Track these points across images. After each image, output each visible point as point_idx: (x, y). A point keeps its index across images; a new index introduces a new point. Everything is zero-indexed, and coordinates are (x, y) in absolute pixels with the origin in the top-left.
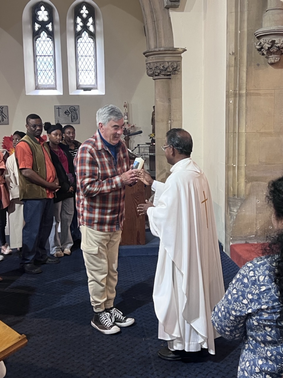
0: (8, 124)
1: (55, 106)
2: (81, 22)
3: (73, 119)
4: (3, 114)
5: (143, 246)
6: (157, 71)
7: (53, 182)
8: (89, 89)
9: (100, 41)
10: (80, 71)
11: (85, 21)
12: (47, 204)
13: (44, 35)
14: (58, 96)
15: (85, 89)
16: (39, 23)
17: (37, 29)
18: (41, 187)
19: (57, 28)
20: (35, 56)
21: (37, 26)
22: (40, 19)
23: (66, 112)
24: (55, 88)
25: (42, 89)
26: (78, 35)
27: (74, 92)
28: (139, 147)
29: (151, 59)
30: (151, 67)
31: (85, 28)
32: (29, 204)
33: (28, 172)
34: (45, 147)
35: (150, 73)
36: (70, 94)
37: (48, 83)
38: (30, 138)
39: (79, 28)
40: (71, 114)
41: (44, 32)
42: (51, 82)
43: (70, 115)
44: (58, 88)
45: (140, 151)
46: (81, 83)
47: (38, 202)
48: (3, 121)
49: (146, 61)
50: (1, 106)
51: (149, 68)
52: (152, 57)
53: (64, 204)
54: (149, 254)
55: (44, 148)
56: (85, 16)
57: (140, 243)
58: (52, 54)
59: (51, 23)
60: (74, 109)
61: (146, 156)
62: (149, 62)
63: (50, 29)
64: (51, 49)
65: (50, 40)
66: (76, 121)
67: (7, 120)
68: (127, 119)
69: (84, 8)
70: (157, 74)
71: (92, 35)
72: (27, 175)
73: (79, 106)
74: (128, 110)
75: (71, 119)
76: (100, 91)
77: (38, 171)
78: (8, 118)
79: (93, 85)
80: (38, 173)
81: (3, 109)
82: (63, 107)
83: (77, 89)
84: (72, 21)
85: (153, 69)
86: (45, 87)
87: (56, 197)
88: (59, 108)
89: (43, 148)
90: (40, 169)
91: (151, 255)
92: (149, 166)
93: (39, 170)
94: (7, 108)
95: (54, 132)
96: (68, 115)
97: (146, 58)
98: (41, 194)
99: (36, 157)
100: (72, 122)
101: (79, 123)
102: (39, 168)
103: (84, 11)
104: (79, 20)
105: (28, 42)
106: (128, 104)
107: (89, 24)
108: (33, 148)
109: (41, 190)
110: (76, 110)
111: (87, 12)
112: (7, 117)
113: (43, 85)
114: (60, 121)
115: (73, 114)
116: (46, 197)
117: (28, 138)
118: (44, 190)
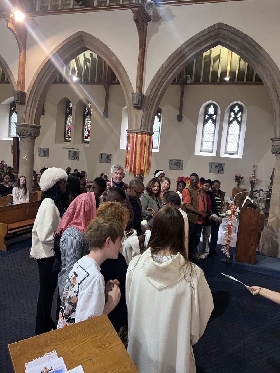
0: (182, 170)
1: (210, 162)
2: (234, 115)
4: (180, 164)
5: (253, 266)
6: (279, 151)
8: (232, 154)
9: (244, 126)
10: (228, 143)
11: (236, 114)
13: (210, 122)
14: (213, 157)
15: (230, 154)
16: (208, 115)
17: (206, 118)
19: (218, 118)
20: (203, 133)
21: (207, 117)
22: (209, 113)
23: (216, 167)
24: (212, 152)
25: (204, 152)
26: (230, 122)
27: (222, 155)
28: (260, 193)
29: (276, 143)
30: (275, 148)
31: (235, 118)
33: (189, 206)
35: (274, 152)
36: (220, 156)
37: (208, 149)
39: (232, 119)
41: (210, 120)
42: (210, 149)
43: (218, 168)
44: (213, 152)
45: (260, 195)
46: (227, 150)
48: (180, 168)
49: (272, 144)
50: (180, 160)
51: (273, 149)
52: (277, 142)
54: (256, 272)
55: (199, 193)
56: (236, 111)
57: (250, 263)
58: (213, 132)
59: (215, 115)
60: (221, 165)
61: (264, 199)
62: (274, 145)
63: (214, 119)
64: (213, 130)
65: (213, 124)
66: (222, 172)
67: (182, 167)
68: (254, 174)
69: (237, 107)
70: (279, 153)
71: (239, 123)
72: (188, 208)
73: (224, 164)
74: (256, 169)
76: (239, 156)
79: (235, 152)
81: (181, 162)
82: (215, 163)
84: (228, 114)
85: (276, 149)
86: (206, 151)
88: (212, 164)
91: (258, 272)
92: (265, 205)
93: (194, 205)
94: (183, 161)
95: (205, 184)
96: (217, 168)
97: (272, 142)
99: (193, 198)
100: (219, 172)
101: (223, 174)
103: (236, 109)
104: (232, 114)
105: (200, 125)
106: (256, 165)
107: (238, 116)
108: (192, 192)
111: (238, 109)
113: (205, 150)
114: (211, 171)
115: (220, 168)
116: (195, 222)
117: (190, 186)
118: (196, 217)
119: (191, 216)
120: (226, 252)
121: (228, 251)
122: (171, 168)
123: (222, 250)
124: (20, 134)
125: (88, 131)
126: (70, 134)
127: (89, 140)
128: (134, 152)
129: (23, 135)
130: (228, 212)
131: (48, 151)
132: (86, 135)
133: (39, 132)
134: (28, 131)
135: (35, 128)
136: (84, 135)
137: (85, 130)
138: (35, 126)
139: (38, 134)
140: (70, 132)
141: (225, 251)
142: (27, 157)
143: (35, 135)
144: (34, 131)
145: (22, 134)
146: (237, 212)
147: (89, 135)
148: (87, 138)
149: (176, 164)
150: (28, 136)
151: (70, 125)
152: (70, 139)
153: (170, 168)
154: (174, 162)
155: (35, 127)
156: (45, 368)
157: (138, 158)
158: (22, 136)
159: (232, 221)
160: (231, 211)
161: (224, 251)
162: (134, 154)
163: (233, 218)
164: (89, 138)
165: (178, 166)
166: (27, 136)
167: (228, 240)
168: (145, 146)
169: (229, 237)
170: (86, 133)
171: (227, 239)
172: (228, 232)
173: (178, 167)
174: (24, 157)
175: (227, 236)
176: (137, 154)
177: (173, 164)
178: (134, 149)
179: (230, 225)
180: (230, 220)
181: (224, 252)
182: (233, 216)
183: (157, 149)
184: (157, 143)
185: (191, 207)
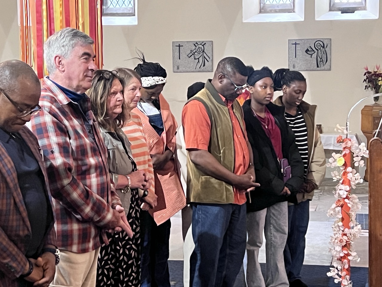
0: (212, 71)
1: (289, 40)
3: (320, 62)
4: (205, 55)
7: (245, 173)
8: (350, 10)
12: (233, 213)
14: (296, 24)
15: (344, 11)
18: (224, 183)
23: (307, 51)
24: (292, 10)
25: (271, 12)
27: (323, 15)
32: (201, 213)
33: (201, 156)
34: (234, 110)
36: (317, 19)
37: (281, 2)
38: (210, 95)
40: (316, 53)
43: (314, 56)
44: (296, 9)
47: (216, 209)
48: (204, 65)
50: (203, 42)
55: (234, 112)
60: (323, 45)
66: (325, 66)
67: (210, 62)
72: (199, 160)
73: (331, 39)
75: (316, 63)
77: (221, 155)
78: (212, 60)
79: (361, 3)
82: (303, 41)
83: (330, 10)
86: (276, 8)
87: (251, 202)
88: (296, 44)
89: (231, 111)
90: (224, 152)
93: (222, 151)
94: (212, 44)
95: (259, 83)
96: (311, 55)
98: (225, 197)
99: (218, 129)
100: (318, 67)
101: (330, 70)
102: (222, 148)
108: (213, 112)
109: (224, 188)
110: (325, 47)
112: (211, 58)
113: (273, 6)
114: (296, 65)
115: (319, 54)
116: (233, 201)
117: (207, 93)
118: (231, 188)
119: (217, 186)
120: (341, 279)
121: (348, 277)
122: (180, 69)
123: (329, 274)
130: (335, 161)
141: (340, 277)
146: (360, 158)
149: (192, 54)
153: (178, 68)
154: (186, 51)
159: (350, 185)
160: (344, 156)
161: (337, 276)
162: (45, 20)
163: (350, 176)
165: (199, 62)
167: (344, 244)
169: (345, 235)
171: (341, 241)
172: (343, 219)
173: (199, 65)
175: (341, 232)
176: (53, 19)
177: (183, 56)
179: (344, 199)
180: (342, 184)
181: (336, 281)
182: (349, 169)
185: (208, 160)
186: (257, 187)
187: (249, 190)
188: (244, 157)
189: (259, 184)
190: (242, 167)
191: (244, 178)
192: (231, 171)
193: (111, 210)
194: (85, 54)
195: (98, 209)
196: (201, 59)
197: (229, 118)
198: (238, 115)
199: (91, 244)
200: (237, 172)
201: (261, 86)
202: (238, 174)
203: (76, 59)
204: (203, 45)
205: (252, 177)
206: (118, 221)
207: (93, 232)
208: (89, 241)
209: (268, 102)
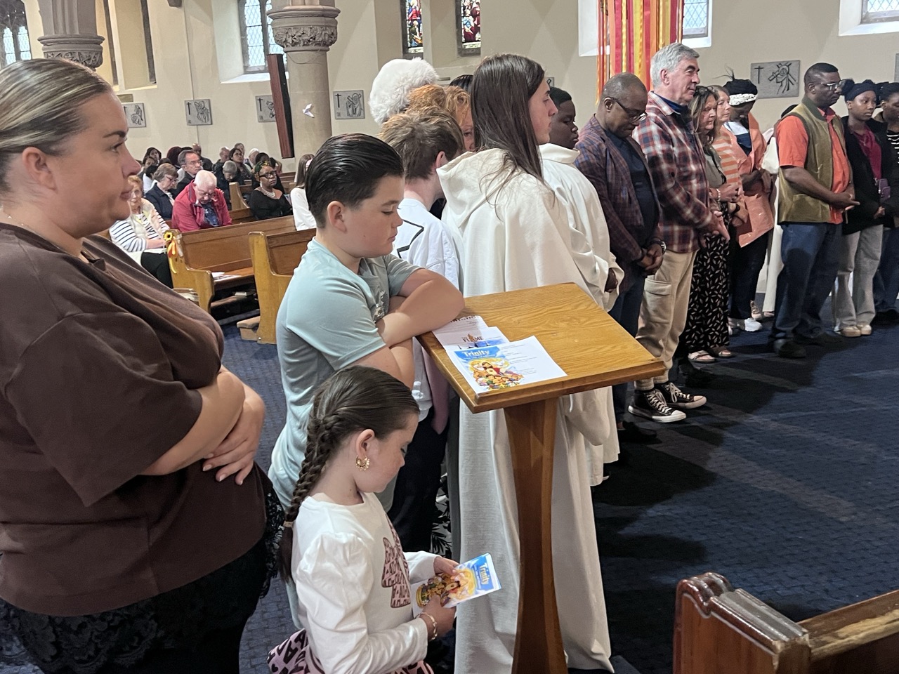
0: (798, 96)
1: (897, 54)
4: (790, 77)
7: (844, 191)
12: (828, 233)
18: (820, 202)
32: (793, 231)
33: (797, 173)
34: (834, 125)
38: (808, 109)
47: (809, 229)
48: (788, 89)
50: (788, 62)
53: (863, 239)
55: (833, 128)
67: (795, 85)
72: (794, 178)
77: (818, 172)
80: (815, 176)
81: (791, 67)
86: (882, 17)
87: (847, 222)
89: (831, 127)
90: (821, 169)
93: (819, 169)
94: (799, 64)
95: (860, 97)
98: (820, 215)
99: (816, 145)
102: (820, 165)
108: (811, 127)
109: (820, 206)
112: (797, 81)
113: (878, 14)
116: (829, 219)
117: (805, 109)
118: (827, 206)
119: (812, 204)
124: (286, 41)
125: (475, 15)
126: (420, 34)
127: (478, 45)
128: (624, 37)
129: (294, 44)
131: (361, 99)
132: (468, 30)
133: (336, 28)
134: (307, 28)
135: (323, 16)
136: (463, 31)
137: (465, 13)
138: (324, 10)
139: (332, 34)
140: (417, 29)
142: (314, 109)
143: (327, 37)
144: (321, 27)
145: (290, 40)
147: (476, 29)
148: (470, 38)
149: (775, 76)
150: (306, 45)
151: (415, 5)
152: (420, 50)
154: (767, 74)
155: (323, 14)
156: (469, 336)
157: (638, 58)
158: (291, 48)
162: (624, 44)
164: (478, 36)
166: (304, 45)
168: (658, 14)
170: (468, 22)
173: (782, 89)
174: (303, 109)
177: (764, 80)
178: (624, 30)
183: (706, 35)
184: (703, 15)
185: (803, 177)
186: (856, 206)
187: (847, 209)
188: (844, 174)
189: (858, 203)
190: (840, 185)
191: (843, 196)
192: (828, 188)
193: (710, 214)
194: (690, 67)
195: (699, 212)
196: (784, 82)
197: (828, 133)
198: (838, 130)
199: (690, 246)
200: (835, 190)
201: (862, 101)
202: (836, 192)
203: (681, 73)
204: (788, 66)
205: (851, 195)
206: (716, 225)
207: (692, 234)
208: (689, 243)
209: (869, 118)
